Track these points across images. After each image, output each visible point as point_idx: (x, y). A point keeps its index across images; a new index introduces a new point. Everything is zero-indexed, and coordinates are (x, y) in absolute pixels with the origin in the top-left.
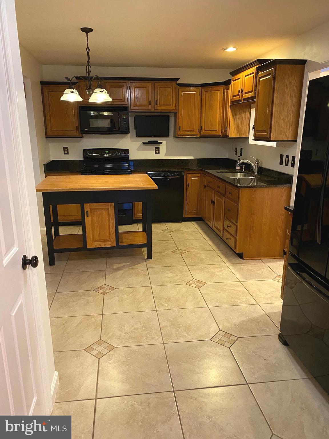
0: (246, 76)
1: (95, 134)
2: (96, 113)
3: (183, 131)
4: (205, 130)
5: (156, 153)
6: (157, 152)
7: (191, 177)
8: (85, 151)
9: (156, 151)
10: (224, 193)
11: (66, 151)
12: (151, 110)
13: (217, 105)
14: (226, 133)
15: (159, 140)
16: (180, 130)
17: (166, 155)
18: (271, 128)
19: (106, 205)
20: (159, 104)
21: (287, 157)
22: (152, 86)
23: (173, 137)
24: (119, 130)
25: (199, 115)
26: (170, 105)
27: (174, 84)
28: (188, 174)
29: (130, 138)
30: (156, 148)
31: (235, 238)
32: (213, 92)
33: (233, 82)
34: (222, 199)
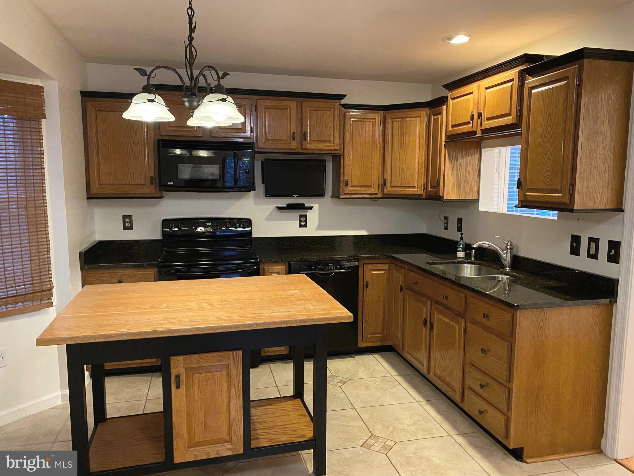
0: (487, 88)
1: (187, 191)
2: (185, 152)
3: (353, 186)
4: (392, 186)
5: (301, 226)
6: (303, 223)
7: (371, 270)
8: (166, 223)
9: (300, 221)
10: (462, 311)
11: (128, 222)
12: (294, 149)
13: (415, 141)
14: (438, 191)
15: (307, 202)
16: (347, 185)
17: (319, 228)
18: (573, 185)
19: (222, 357)
20: (310, 139)
21: (594, 241)
22: (297, 107)
23: (331, 197)
24: (235, 184)
25: (381, 160)
26: (329, 141)
27: (337, 105)
28: (365, 266)
29: (253, 199)
30: (301, 216)
31: (507, 415)
32: (407, 119)
33: (450, 102)
34: (457, 323)
